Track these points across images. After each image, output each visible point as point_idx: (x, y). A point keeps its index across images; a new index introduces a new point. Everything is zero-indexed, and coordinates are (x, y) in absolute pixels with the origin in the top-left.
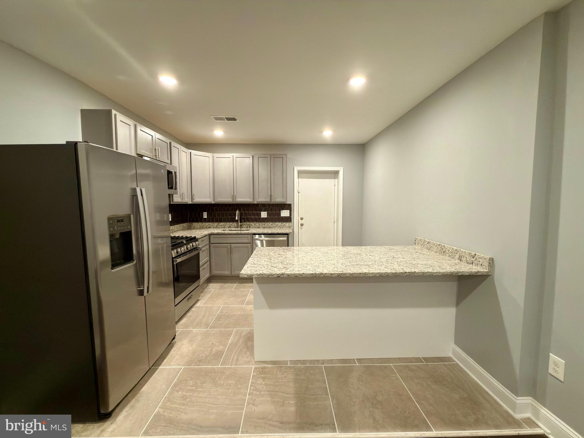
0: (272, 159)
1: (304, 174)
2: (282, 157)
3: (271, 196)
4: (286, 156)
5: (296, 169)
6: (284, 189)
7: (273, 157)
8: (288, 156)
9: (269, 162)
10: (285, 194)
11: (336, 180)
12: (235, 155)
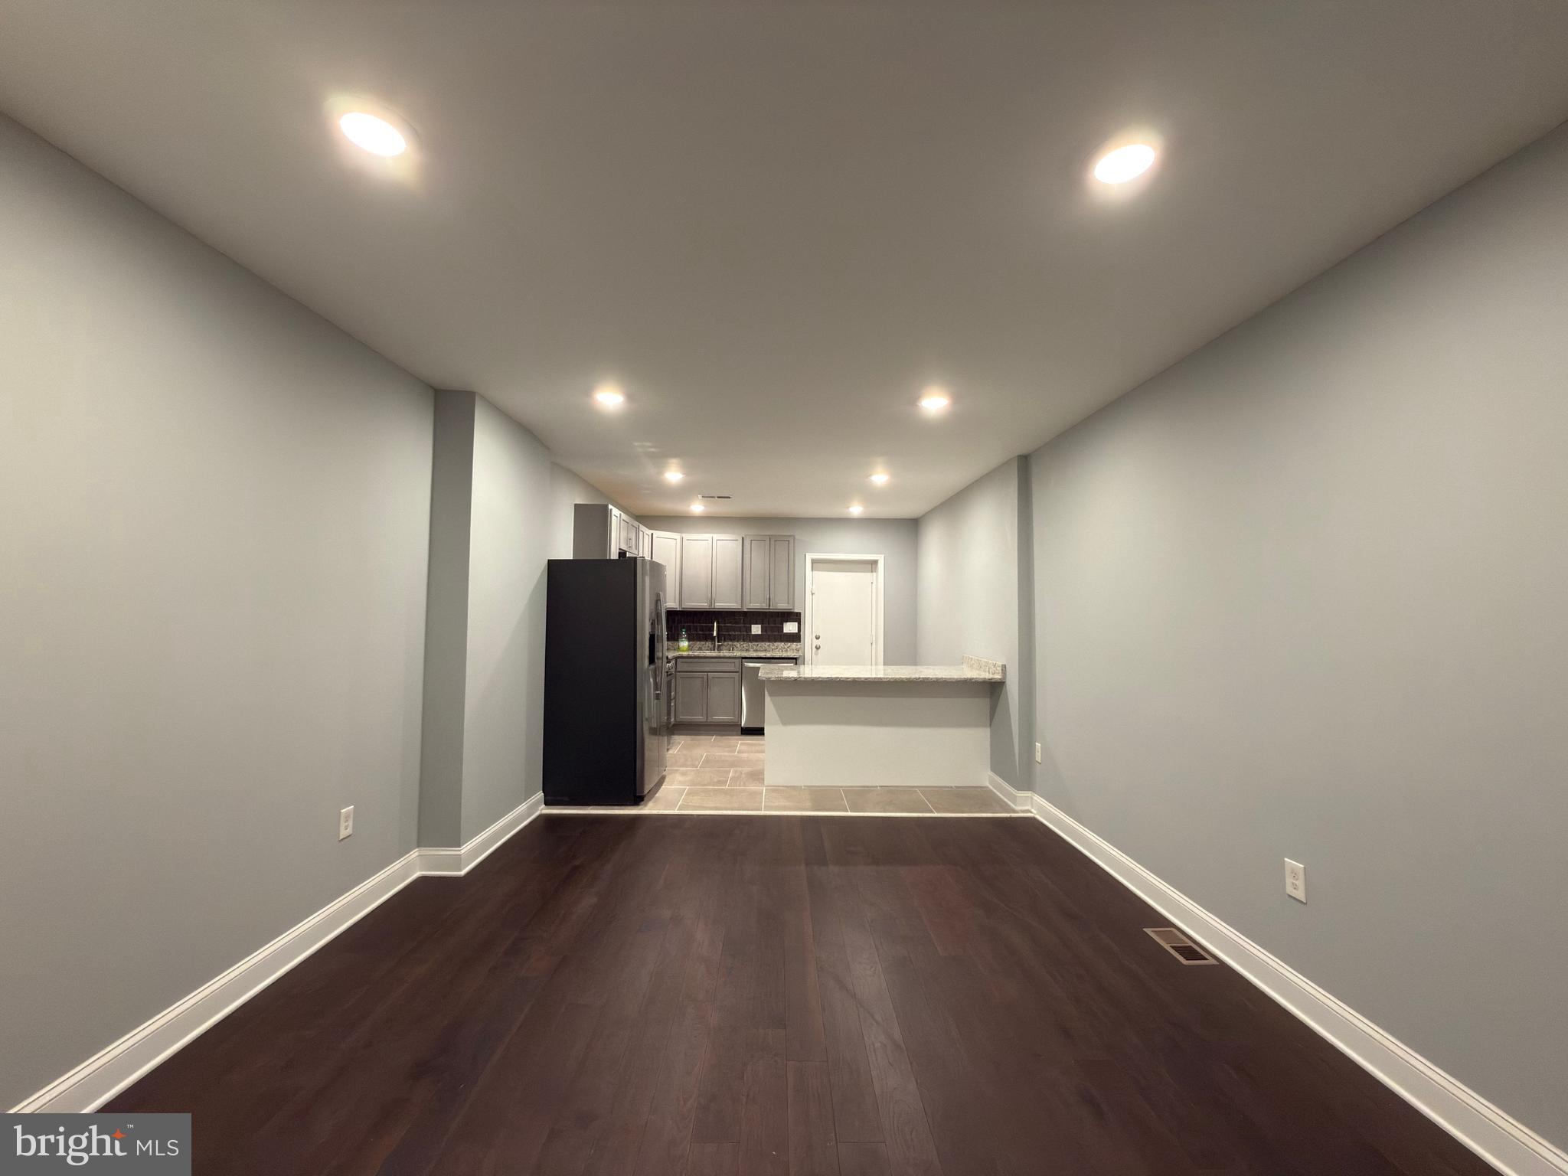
0: (772, 542)
1: (821, 565)
2: (788, 541)
3: (769, 599)
4: (794, 538)
5: (809, 557)
6: (791, 589)
7: (774, 540)
8: (796, 537)
9: (767, 547)
10: (791, 597)
11: (874, 574)
12: (716, 536)
